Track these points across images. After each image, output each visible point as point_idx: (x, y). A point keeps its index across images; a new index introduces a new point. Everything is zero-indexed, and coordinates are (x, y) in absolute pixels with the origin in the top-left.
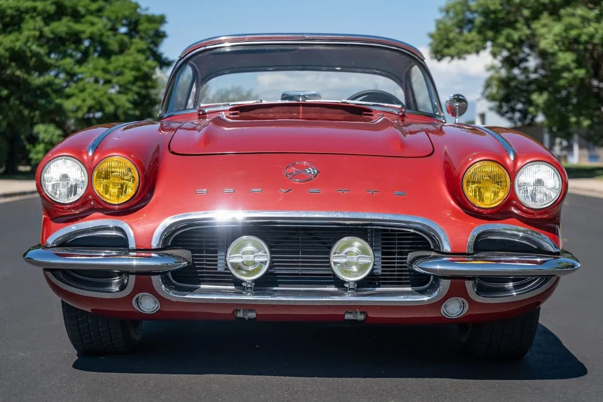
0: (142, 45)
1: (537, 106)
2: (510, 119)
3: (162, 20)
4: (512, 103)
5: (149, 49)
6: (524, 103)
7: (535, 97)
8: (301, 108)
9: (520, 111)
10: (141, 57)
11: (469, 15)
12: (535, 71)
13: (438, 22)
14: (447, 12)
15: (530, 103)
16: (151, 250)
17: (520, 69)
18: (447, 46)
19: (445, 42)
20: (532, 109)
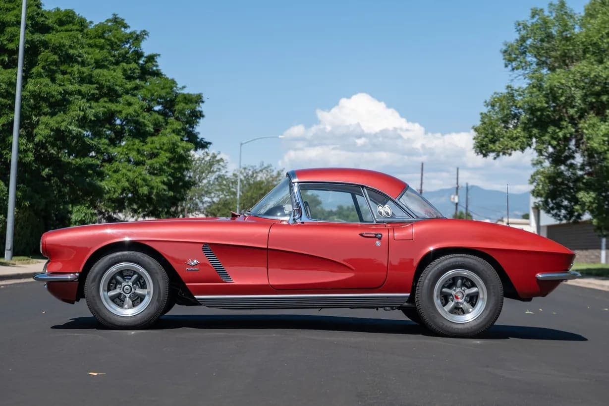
0: (178, 125)
1: (583, 205)
2: (556, 216)
3: (199, 99)
4: (558, 200)
5: (184, 129)
6: (570, 201)
7: (581, 195)
9: (566, 208)
10: (176, 138)
11: (514, 110)
12: (582, 169)
13: (484, 116)
14: (493, 106)
15: (576, 201)
17: (566, 165)
18: (493, 141)
19: (490, 136)
20: (577, 207)
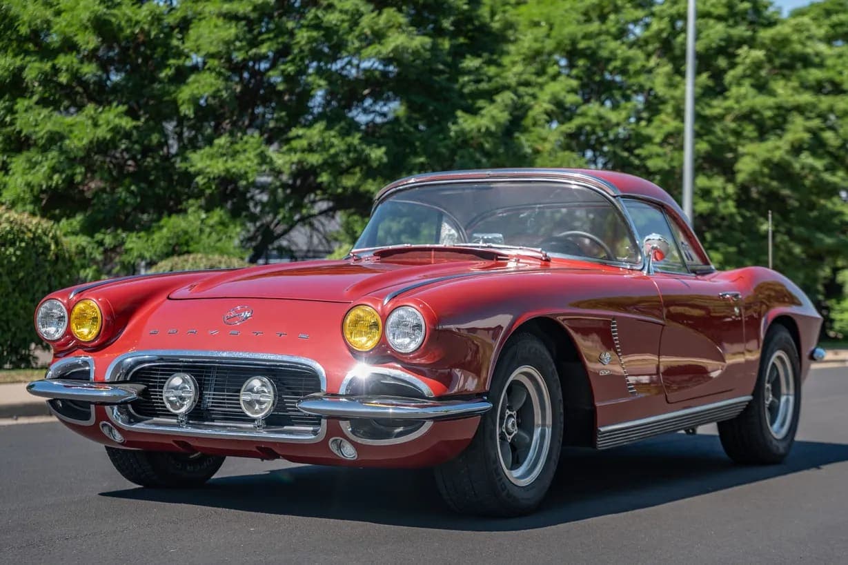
8: (433, 253)
16: (104, 383)
